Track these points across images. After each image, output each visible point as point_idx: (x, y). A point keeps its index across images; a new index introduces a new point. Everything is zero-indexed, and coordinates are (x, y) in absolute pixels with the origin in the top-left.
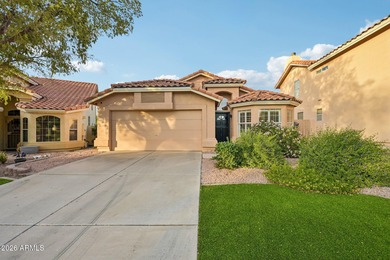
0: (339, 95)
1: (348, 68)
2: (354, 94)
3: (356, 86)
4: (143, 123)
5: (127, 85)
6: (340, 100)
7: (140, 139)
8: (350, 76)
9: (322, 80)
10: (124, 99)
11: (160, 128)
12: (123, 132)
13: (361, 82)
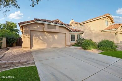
0: (87, 32)
1: (89, 26)
2: (90, 32)
3: (91, 30)
4: (46, 37)
5: (43, 21)
6: (87, 33)
7: (44, 43)
8: (89, 28)
9: (82, 28)
10: (38, 26)
11: (52, 39)
12: (36, 41)
13: (92, 30)
